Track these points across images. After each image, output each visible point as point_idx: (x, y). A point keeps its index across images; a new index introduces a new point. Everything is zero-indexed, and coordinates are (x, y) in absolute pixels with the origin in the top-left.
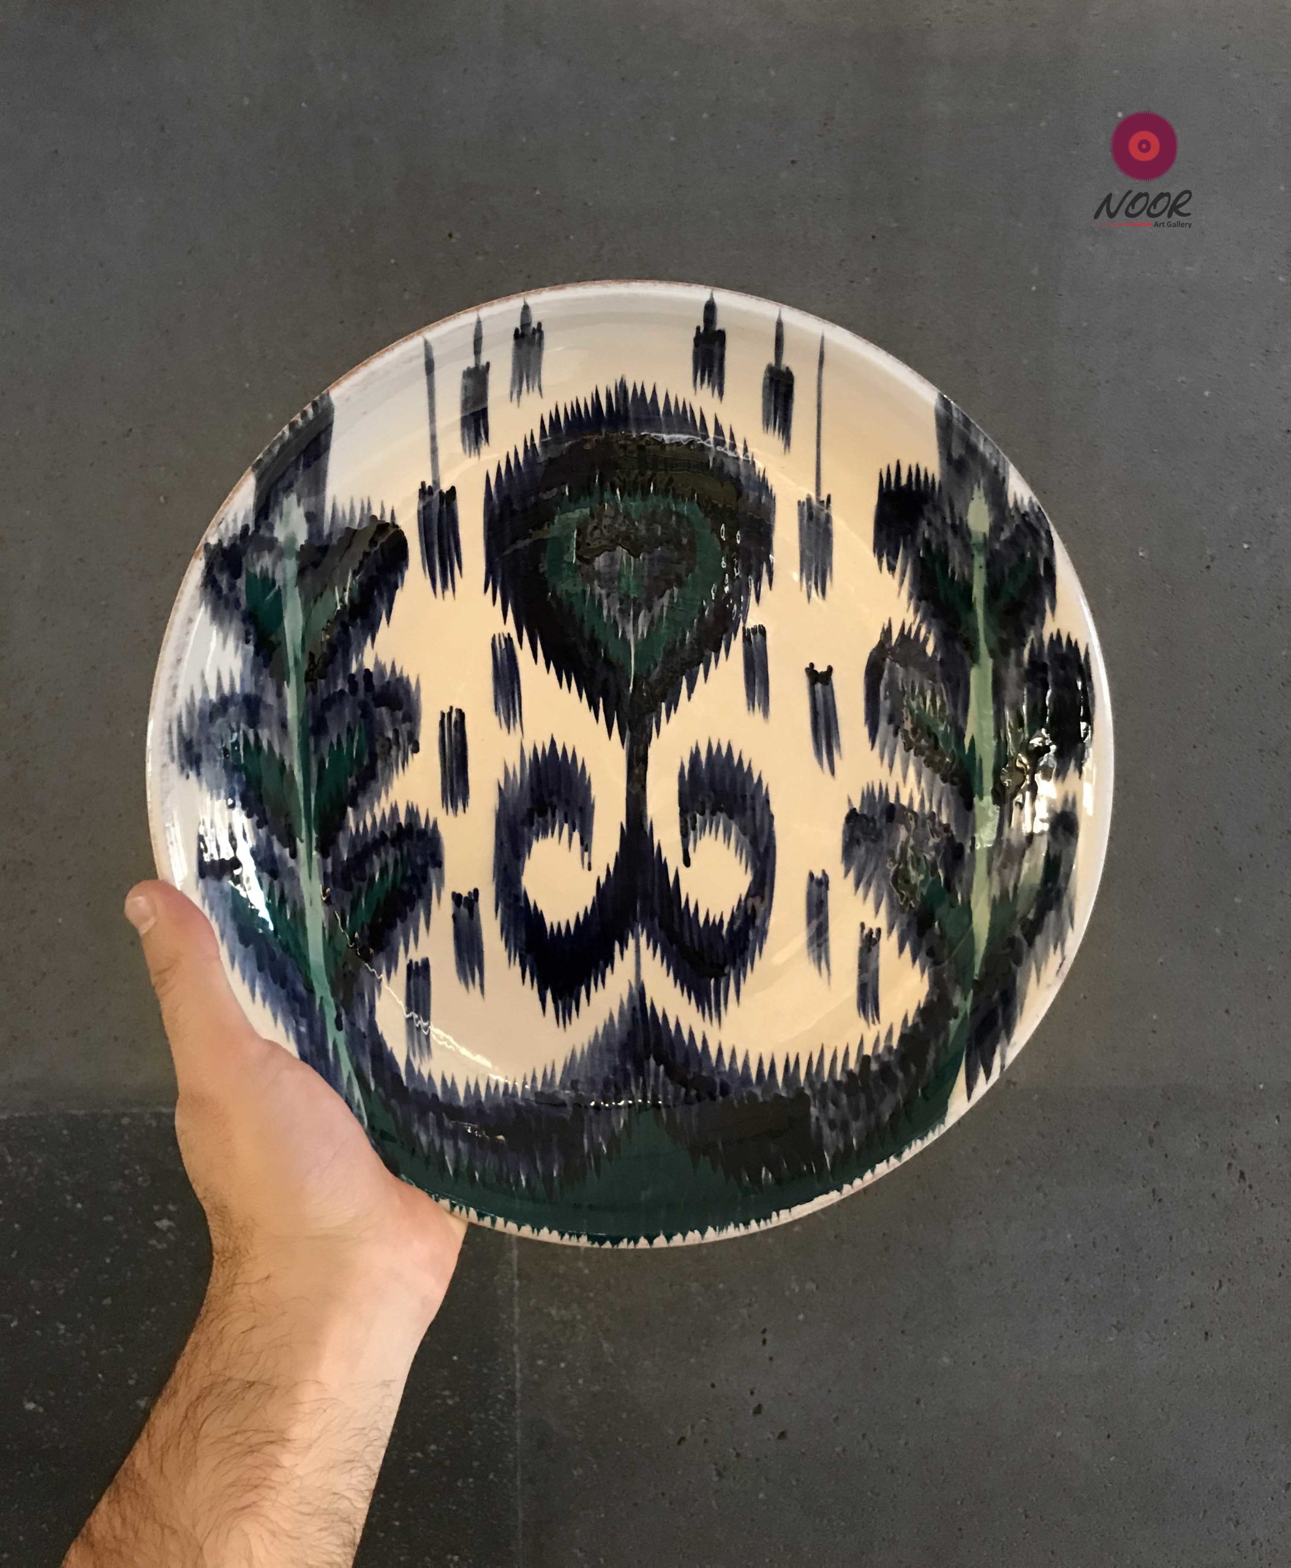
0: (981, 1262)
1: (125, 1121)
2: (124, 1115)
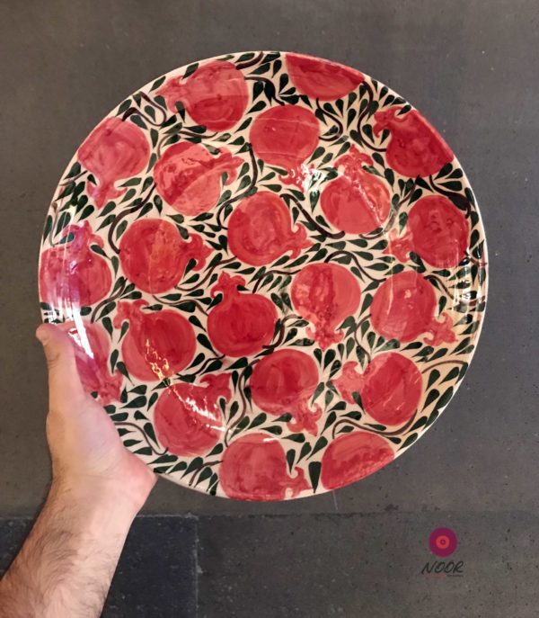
0: (424, 599)
1: (11, 524)
2: (10, 521)
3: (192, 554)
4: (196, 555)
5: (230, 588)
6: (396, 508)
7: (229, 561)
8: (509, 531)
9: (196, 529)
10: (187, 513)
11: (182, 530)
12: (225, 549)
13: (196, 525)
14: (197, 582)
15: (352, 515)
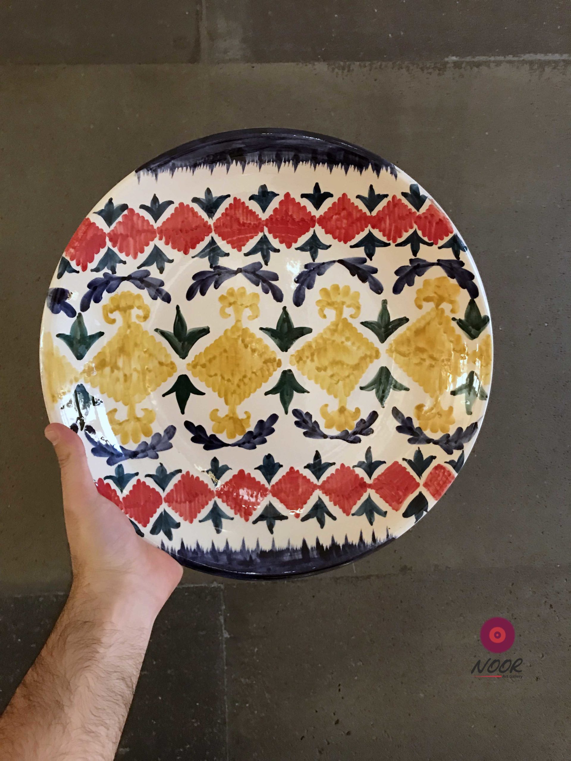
3: (219, 620)
4: (222, 621)
5: (256, 649)
6: (410, 569)
7: (255, 625)
8: (513, 584)
9: (222, 598)
10: (212, 583)
11: (209, 598)
12: (250, 614)
13: (221, 593)
14: (224, 646)
15: (369, 577)
